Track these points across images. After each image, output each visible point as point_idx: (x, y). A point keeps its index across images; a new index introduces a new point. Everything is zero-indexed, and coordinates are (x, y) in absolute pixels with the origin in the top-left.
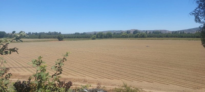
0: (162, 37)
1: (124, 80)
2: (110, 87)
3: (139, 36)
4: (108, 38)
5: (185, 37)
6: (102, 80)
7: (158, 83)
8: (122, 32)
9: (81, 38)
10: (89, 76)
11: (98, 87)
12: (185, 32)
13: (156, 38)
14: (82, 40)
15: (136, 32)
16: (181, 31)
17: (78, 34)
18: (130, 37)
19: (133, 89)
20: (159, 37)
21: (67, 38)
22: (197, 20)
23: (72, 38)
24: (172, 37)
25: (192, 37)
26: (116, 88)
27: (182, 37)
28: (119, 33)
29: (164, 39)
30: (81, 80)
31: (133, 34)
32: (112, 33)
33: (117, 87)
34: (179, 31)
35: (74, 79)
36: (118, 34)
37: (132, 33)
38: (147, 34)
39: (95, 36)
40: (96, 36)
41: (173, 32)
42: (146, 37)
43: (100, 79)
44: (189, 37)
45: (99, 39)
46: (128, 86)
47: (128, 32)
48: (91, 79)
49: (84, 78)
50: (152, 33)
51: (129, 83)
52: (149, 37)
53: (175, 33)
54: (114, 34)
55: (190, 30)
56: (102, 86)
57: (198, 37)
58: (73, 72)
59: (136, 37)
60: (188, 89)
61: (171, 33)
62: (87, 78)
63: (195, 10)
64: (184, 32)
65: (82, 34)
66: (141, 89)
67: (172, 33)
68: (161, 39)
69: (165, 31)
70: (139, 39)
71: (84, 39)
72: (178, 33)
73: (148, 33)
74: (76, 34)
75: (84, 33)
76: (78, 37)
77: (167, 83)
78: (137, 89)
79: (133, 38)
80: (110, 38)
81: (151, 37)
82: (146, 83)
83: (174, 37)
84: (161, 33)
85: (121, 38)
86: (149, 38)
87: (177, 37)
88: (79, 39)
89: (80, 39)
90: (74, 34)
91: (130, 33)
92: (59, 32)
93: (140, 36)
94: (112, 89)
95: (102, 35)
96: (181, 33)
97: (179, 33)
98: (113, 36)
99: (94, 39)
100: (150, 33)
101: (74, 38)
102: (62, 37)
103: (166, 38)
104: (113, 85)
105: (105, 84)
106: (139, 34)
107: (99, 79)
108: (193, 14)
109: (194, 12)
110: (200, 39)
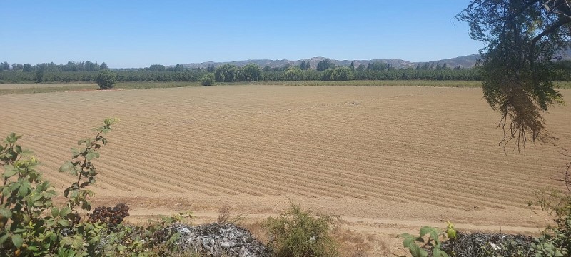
0: (392, 79)
1: (291, 196)
2: (256, 216)
3: (332, 76)
4: (250, 81)
5: (448, 79)
6: (233, 200)
7: (380, 200)
8: (287, 65)
9: (169, 80)
10: (196, 190)
11: (220, 219)
12: (448, 66)
13: (378, 82)
14: (173, 86)
15: (324, 64)
16: (438, 62)
17: (161, 68)
18: (308, 79)
19: (316, 218)
20: (385, 79)
21: (128, 80)
22: (476, 33)
23: (143, 80)
24: (415, 78)
25: (465, 79)
26: (270, 219)
27: (440, 78)
28: (280, 66)
29: (396, 85)
30: (173, 203)
31: (318, 70)
32: (261, 68)
33: (274, 216)
34: (433, 63)
35: (152, 200)
36: (276, 70)
37: (314, 67)
38: (353, 70)
39: (212, 74)
40: (216, 74)
41: (418, 66)
42: (350, 79)
43: (228, 196)
44: (458, 78)
45: (224, 84)
46: (303, 210)
47: (304, 65)
48: (201, 197)
49: (180, 196)
50: (366, 67)
51: (304, 203)
52: (357, 79)
53: (423, 68)
54: (267, 69)
55: (459, 60)
56: (233, 215)
57: (477, 79)
58: (147, 179)
59: (326, 78)
60: (455, 210)
61: (415, 68)
62: (189, 195)
63: (470, 6)
64: (444, 66)
65: (171, 69)
66: (338, 217)
67: (417, 69)
68: (388, 85)
69: (400, 61)
70: (333, 85)
71: (179, 83)
72: (431, 67)
73: (355, 67)
74: (153, 68)
75: (178, 65)
76: (159, 79)
77: (403, 199)
78: (327, 218)
79: (317, 82)
80: (255, 80)
81: (363, 78)
82: (350, 200)
83: (422, 78)
84: (388, 67)
85: (286, 80)
86: (358, 82)
87: (428, 78)
88: (162, 84)
89: (168, 84)
90: (146, 69)
91: (308, 66)
92: (100, 64)
93: (335, 76)
94: (260, 221)
95: (231, 74)
96: (438, 68)
97: (435, 67)
98: (262, 76)
99: (207, 83)
100: (361, 67)
101: (149, 80)
102: (110, 77)
103: (402, 82)
104: (263, 211)
105: (242, 209)
106: (331, 71)
107: (223, 197)
108: (464, 17)
109: (466, 14)
110: (480, 82)
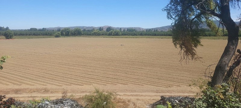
0: (137, 35)
1: (95, 85)
2: (80, 94)
3: (112, 34)
4: (77, 35)
5: (158, 35)
6: (69, 88)
7: (132, 85)
8: (93, 29)
9: (39, 35)
10: (52, 84)
11: (63, 97)
12: (158, 30)
13: (131, 36)
14: (41, 38)
15: (109, 29)
16: (154, 29)
17: (35, 29)
18: (103, 35)
19: (106, 94)
20: (134, 35)
21: (19, 35)
22: (169, 16)
23: (27, 35)
24: (146, 35)
25: (165, 35)
26: (86, 95)
27: (155, 35)
28: (90, 29)
29: (138, 38)
30: (41, 90)
31: (107, 31)
32: (82, 30)
33: (88, 94)
34: (152, 29)
35: (31, 89)
36: (89, 31)
37: (105, 30)
38: (121, 31)
39: (60, 32)
40: (61, 33)
41: (147, 30)
42: (120, 35)
43: (67, 86)
44: (162, 35)
45: (65, 37)
46: (101, 91)
47: (101, 29)
48: (54, 87)
49: (44, 87)
50: (126, 30)
51: (101, 88)
52: (123, 35)
53: (148, 31)
54: (84, 30)
55: (163, 28)
56: (69, 95)
57: (170, 35)
58: (28, 80)
59: (110, 35)
60: (162, 88)
61: (145, 31)
62: (49, 87)
63: (167, 6)
64: (157, 30)
65: (40, 30)
66: (115, 93)
67: (146, 31)
68: (135, 38)
69: (140, 28)
70: (113, 38)
71: (44, 36)
72: (152, 31)
73: (122, 30)
74: (31, 29)
76: (34, 35)
77: (142, 84)
78: (111, 94)
79: (106, 36)
80: (79, 35)
81: (125, 35)
82: (121, 85)
83: (148, 35)
84: (135, 30)
85: (93, 35)
86: (123, 36)
87: (150, 35)
88: (36, 37)
89: (39, 36)
90: (28, 30)
91: (103, 30)
93: (114, 34)
94: (81, 97)
95: (68, 32)
96: (154, 31)
97: (153, 31)
98: (82, 33)
99: (57, 36)
100: (124, 30)
101: (30, 35)
102: (11, 34)
103: (141, 36)
104: (83, 92)
105: (73, 91)
106: (112, 32)
107: (64, 87)
108: (165, 10)
109: (166, 8)
110: (171, 37)
